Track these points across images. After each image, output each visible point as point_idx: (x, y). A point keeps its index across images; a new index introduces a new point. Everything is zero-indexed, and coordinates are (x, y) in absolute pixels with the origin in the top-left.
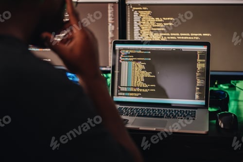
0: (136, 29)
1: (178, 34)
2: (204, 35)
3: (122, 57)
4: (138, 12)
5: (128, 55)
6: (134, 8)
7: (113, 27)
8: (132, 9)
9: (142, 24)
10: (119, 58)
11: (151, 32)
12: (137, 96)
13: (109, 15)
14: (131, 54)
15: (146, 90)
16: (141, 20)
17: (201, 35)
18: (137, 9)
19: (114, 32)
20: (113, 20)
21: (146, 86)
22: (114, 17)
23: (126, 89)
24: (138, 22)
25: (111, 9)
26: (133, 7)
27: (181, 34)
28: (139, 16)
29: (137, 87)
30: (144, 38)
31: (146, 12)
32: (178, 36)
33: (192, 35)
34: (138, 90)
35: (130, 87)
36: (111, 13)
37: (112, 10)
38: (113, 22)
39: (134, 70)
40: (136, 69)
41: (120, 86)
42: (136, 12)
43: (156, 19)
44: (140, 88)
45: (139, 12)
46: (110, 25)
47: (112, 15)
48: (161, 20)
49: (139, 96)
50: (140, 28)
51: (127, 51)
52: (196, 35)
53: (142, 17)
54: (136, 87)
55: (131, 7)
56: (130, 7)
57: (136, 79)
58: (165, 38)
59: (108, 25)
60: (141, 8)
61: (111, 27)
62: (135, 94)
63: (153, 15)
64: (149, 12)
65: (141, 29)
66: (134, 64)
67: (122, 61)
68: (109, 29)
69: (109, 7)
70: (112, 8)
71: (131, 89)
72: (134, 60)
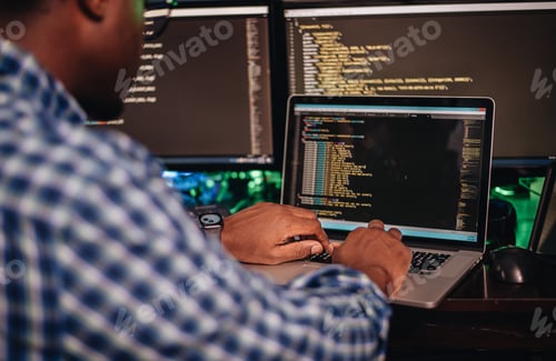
0: (309, 71)
1: (400, 81)
2: (457, 80)
3: (307, 132)
4: (312, 36)
5: (318, 126)
6: (303, 27)
7: (258, 69)
8: (299, 28)
9: (321, 60)
10: (301, 133)
11: (341, 78)
12: (334, 218)
13: (250, 43)
14: (325, 125)
15: (353, 205)
16: (319, 51)
17: (449, 80)
18: (308, 27)
19: (259, 79)
20: (257, 54)
21: (354, 195)
22: (259, 47)
23: (311, 201)
24: (312, 57)
25: (252, 31)
26: (300, 24)
27: (408, 81)
28: (314, 43)
29: (335, 197)
30: (326, 90)
31: (330, 34)
32: (401, 85)
33: (431, 80)
34: (337, 203)
35: (320, 196)
36: (253, 39)
37: (256, 33)
38: (257, 58)
39: (330, 159)
40: (334, 157)
41: (301, 195)
42: (307, 34)
43: (352, 48)
44: (341, 199)
45: (315, 34)
46: (252, 64)
47: (256, 43)
48: (363, 52)
49: (338, 218)
50: (318, 69)
51: (317, 119)
52: (440, 80)
53: (321, 46)
54: (332, 198)
55: (297, 24)
56: (294, 25)
57: (332, 180)
58: (372, 89)
59: (248, 64)
60: (317, 27)
61: (253, 70)
62: (331, 213)
63: (345, 41)
64: (336, 33)
65: (320, 72)
66: (331, 148)
67: (307, 140)
68: (251, 74)
69: (249, 26)
70: (254, 28)
71: (322, 202)
72: (330, 139)
